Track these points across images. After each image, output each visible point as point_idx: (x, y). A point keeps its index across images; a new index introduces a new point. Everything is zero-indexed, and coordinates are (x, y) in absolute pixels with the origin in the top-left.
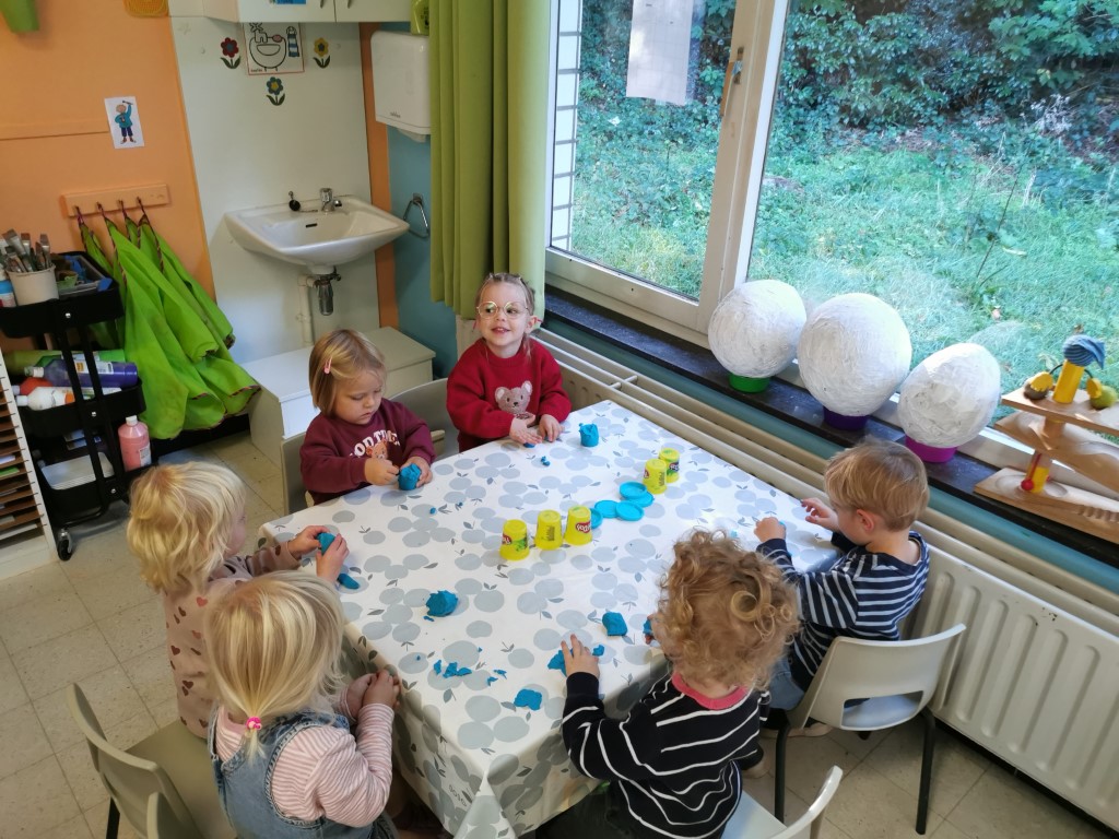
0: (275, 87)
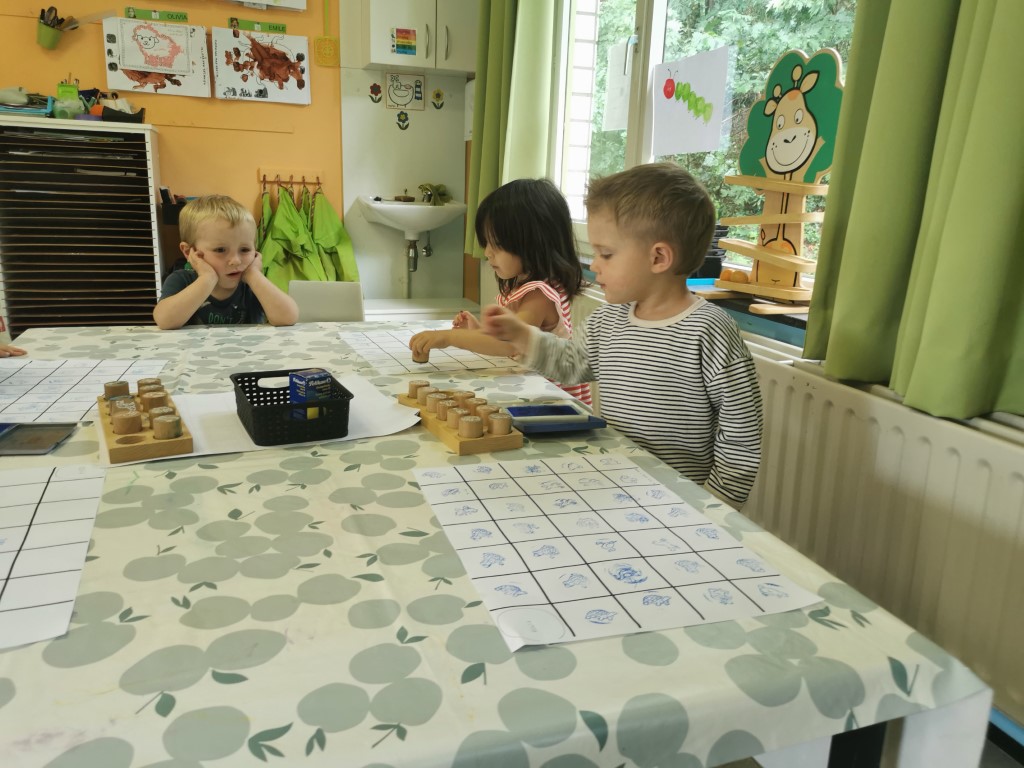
0: (403, 118)
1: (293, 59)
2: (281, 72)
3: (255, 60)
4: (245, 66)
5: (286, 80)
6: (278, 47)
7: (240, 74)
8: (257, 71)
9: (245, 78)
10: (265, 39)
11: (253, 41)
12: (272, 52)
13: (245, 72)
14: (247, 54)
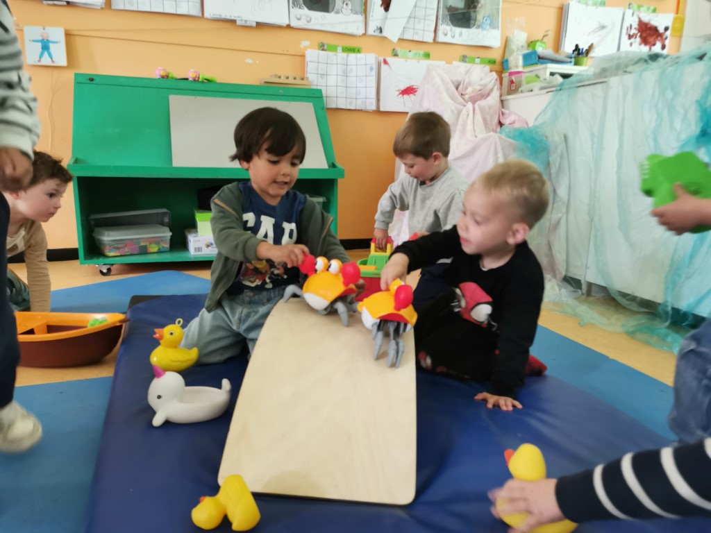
1: (661, 30)
2: (651, 40)
3: (639, 31)
4: (633, 36)
5: (654, 45)
6: (654, 23)
7: (630, 41)
8: (638, 39)
9: (631, 44)
10: (646, 18)
11: (639, 18)
12: (649, 26)
13: (633, 40)
14: (635, 28)
